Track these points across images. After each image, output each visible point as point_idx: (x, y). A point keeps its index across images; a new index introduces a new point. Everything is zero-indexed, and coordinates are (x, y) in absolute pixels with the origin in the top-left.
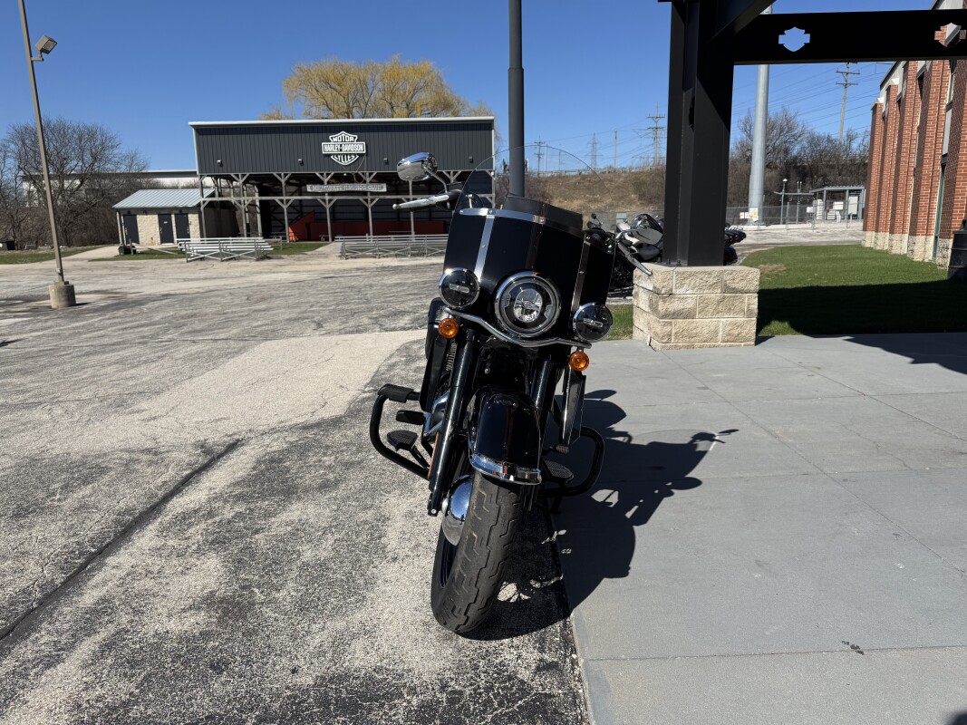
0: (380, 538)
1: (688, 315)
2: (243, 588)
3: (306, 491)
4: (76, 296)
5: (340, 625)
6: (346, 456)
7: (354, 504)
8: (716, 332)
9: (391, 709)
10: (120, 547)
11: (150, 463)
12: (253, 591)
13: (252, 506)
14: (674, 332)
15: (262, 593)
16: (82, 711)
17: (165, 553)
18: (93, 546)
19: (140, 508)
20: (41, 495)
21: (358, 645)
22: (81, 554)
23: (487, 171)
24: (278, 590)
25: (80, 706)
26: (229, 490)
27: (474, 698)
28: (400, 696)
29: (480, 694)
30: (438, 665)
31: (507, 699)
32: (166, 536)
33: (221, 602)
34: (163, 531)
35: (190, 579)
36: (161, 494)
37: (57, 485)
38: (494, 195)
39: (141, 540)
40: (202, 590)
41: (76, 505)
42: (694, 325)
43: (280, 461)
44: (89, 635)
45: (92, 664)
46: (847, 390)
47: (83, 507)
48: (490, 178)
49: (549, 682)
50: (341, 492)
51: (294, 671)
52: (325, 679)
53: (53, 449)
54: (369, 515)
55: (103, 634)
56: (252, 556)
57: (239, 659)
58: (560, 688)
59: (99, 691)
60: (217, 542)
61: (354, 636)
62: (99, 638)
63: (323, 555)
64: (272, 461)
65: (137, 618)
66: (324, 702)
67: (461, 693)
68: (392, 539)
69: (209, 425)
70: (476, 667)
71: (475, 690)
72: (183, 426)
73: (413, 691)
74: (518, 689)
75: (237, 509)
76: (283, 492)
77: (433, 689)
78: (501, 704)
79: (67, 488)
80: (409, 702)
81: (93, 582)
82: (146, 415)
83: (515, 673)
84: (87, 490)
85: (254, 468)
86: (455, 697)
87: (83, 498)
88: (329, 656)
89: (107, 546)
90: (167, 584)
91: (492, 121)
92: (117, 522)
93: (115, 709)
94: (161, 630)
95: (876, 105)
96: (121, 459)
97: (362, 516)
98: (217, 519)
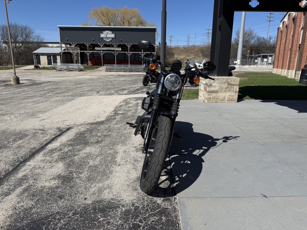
0: (115, 158)
1: (216, 92)
2: (70, 173)
3: (92, 143)
4: (20, 81)
5: (101, 185)
6: (105, 133)
7: (107, 148)
8: (225, 98)
9: (116, 211)
10: (31, 159)
11: (42, 134)
12: (73, 174)
13: (74, 148)
14: (211, 97)
15: (76, 175)
16: (16, 210)
17: (45, 161)
18: (22, 159)
19: (38, 148)
20: (6, 142)
21: (106, 191)
22: (18, 161)
23: (154, 45)
24: (81, 174)
25: (16, 208)
26: (67, 142)
27: (143, 209)
28: (119, 207)
29: (145, 207)
30: (132, 198)
31: (153, 209)
32: (46, 156)
33: (63, 177)
34: (45, 155)
35: (53, 170)
36: (45, 143)
37: (11, 140)
38: (155, 53)
39: (38, 157)
40: (57, 173)
41: (17, 146)
42: (218, 95)
43: (84, 134)
44: (19, 186)
45: (20, 195)
46: (265, 117)
47: (19, 147)
48: (154, 47)
49: (167, 204)
50: (103, 144)
51: (85, 199)
52: (95, 202)
53: (10, 128)
54: (112, 151)
55: (24, 186)
56: (73, 163)
57: (68, 195)
58: (170, 206)
59: (22, 204)
60: (62, 158)
61: (105, 189)
62: (23, 187)
63: (96, 163)
64: (81, 134)
65: (35, 181)
66: (94, 209)
67: (138, 207)
68: (118, 159)
69: (61, 122)
70: (144, 199)
71: (143, 206)
72: (53, 122)
73: (123, 206)
74: (157, 206)
75: (69, 149)
76: (84, 143)
77: (130, 206)
78: (151, 211)
79: (14, 141)
80: (122, 209)
81: (22, 170)
82: (41, 119)
83: (156, 201)
84: (21, 141)
85: (75, 136)
86: (137, 208)
87: (20, 144)
88: (97, 194)
89: (27, 159)
90: (46, 171)
91: (156, 28)
92: (30, 151)
93: (27, 210)
94: (43, 185)
95: (279, 28)
96: (32, 132)
97: (109, 152)
98: (63, 151)
